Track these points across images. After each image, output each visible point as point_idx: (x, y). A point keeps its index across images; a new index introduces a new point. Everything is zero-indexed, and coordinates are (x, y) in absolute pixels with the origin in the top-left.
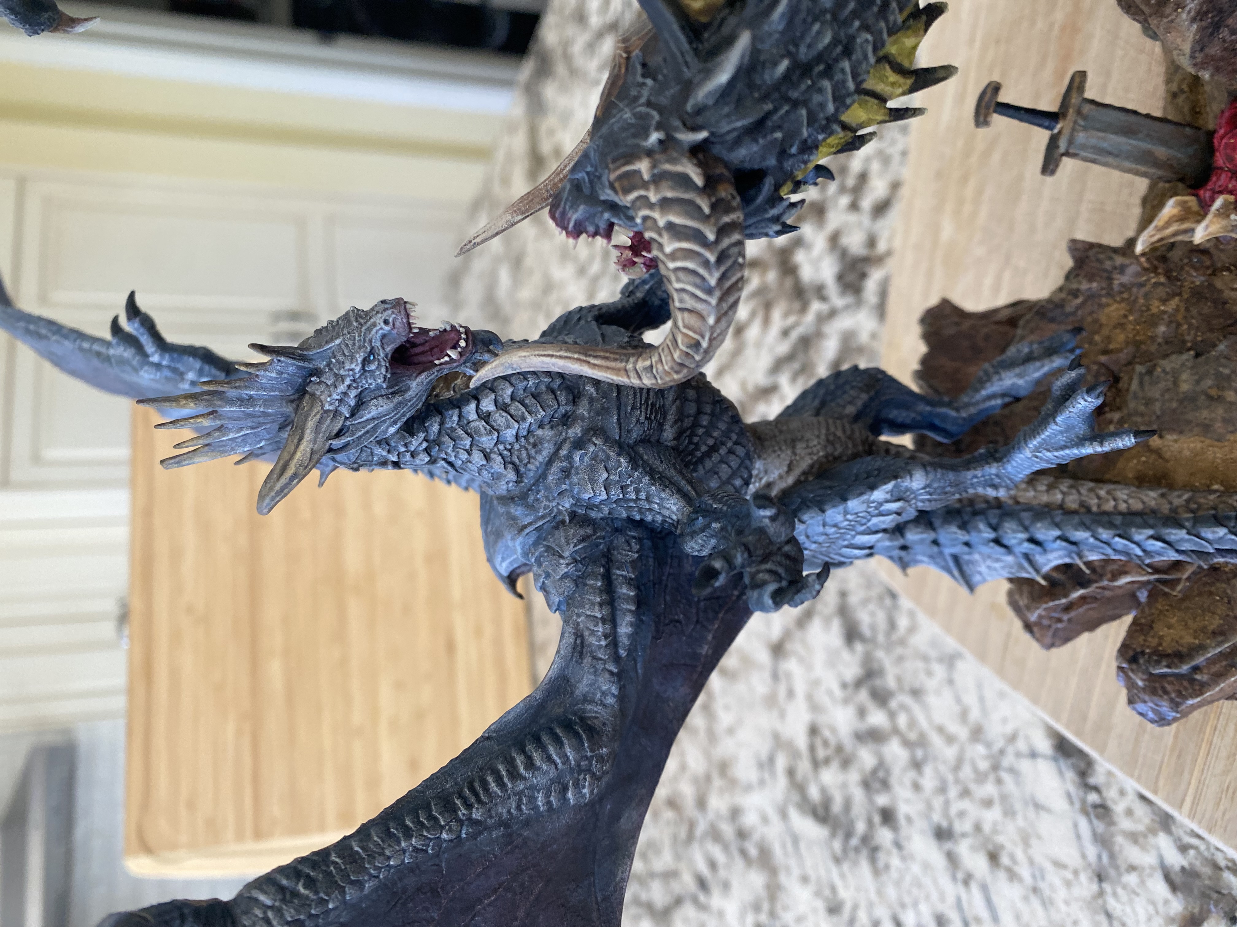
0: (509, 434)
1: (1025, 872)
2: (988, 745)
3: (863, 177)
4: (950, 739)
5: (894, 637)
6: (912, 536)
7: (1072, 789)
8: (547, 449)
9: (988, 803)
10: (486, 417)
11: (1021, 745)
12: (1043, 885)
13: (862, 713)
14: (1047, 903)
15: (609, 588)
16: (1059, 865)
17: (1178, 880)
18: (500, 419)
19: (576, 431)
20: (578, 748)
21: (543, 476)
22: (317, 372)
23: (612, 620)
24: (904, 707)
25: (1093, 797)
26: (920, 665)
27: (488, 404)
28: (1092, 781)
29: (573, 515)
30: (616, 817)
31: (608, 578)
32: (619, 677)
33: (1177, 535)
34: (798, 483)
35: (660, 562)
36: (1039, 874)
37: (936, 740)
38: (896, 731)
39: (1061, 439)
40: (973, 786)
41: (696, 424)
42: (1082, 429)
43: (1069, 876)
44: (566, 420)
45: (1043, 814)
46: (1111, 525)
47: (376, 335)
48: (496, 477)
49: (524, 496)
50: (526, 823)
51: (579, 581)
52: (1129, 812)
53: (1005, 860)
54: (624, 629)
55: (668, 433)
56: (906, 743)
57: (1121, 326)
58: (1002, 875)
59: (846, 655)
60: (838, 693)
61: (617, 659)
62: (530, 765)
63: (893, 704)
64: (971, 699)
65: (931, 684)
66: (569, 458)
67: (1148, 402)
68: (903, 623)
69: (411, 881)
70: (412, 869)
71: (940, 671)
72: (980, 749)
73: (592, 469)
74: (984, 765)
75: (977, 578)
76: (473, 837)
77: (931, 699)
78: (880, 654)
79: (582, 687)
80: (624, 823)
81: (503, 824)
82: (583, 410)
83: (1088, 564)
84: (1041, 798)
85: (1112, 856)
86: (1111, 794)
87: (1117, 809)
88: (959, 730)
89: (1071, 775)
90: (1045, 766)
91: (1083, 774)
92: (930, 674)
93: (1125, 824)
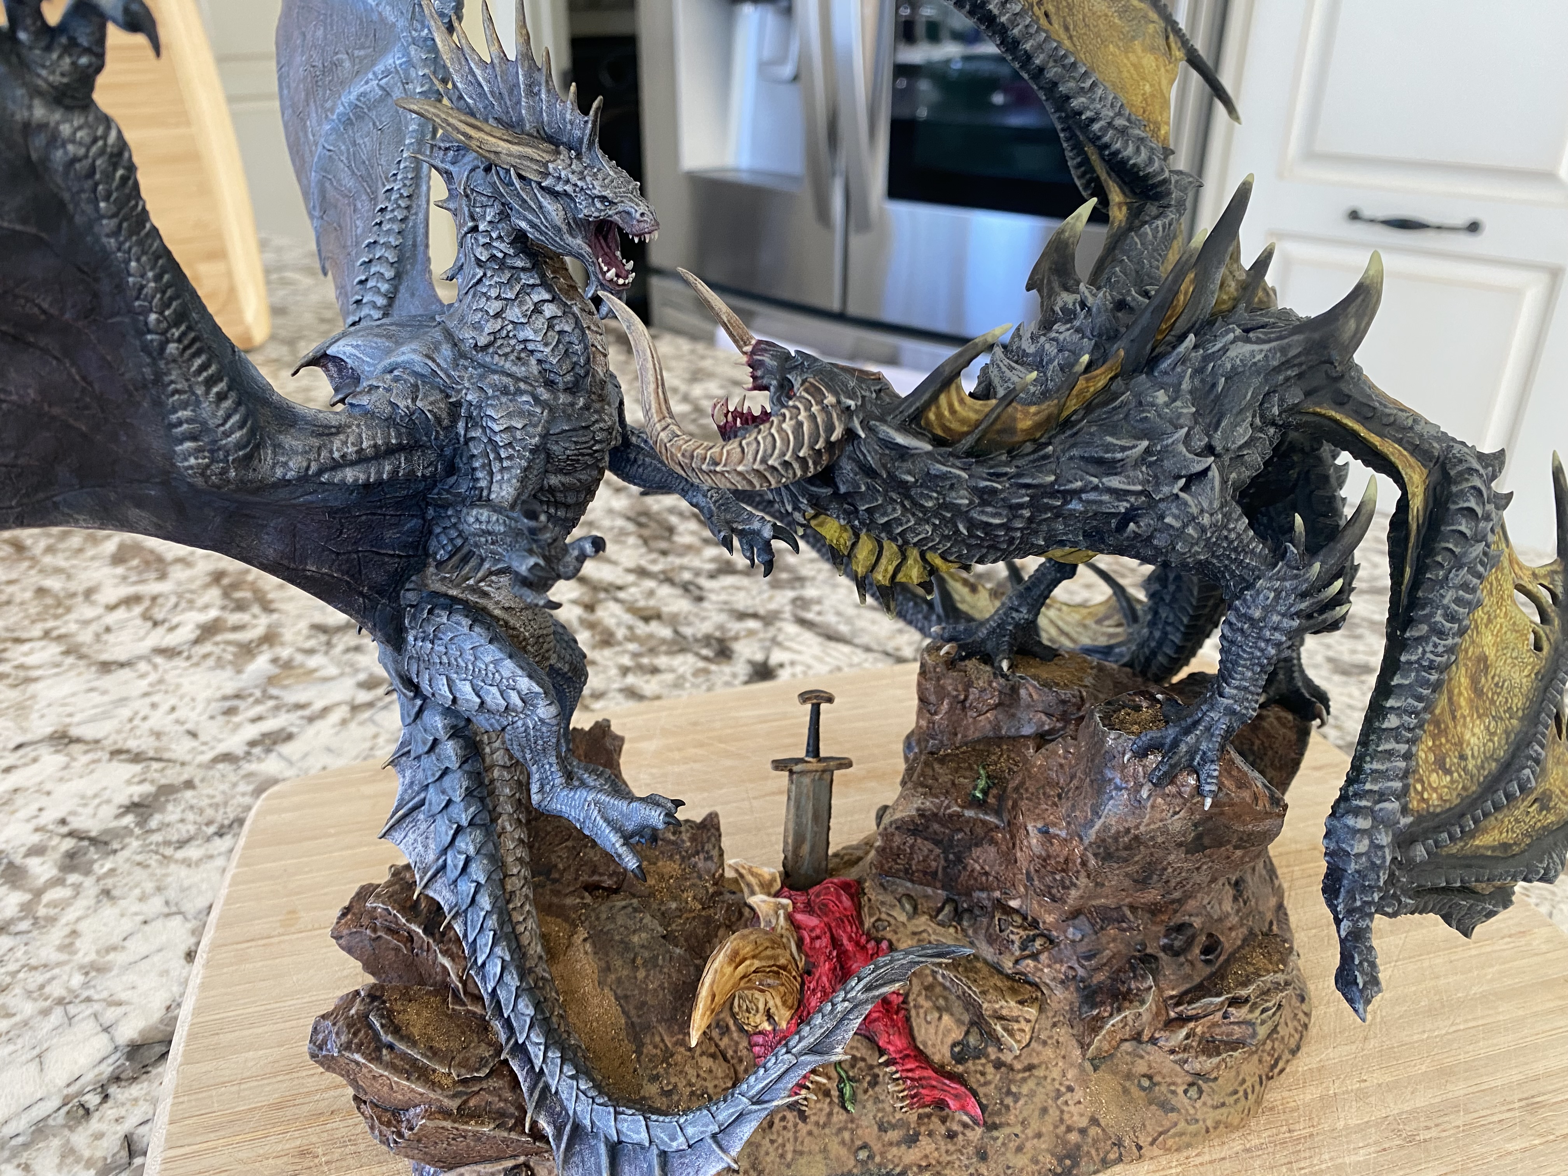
0: (527, 333)
2: (86, 985)
3: (655, 671)
4: (67, 947)
5: (169, 851)
7: (90, 1076)
8: (520, 371)
10: (537, 310)
11: (110, 1015)
13: (37, 851)
15: (390, 451)
18: (540, 322)
19: (544, 394)
20: (239, 446)
22: (579, 156)
23: (361, 459)
24: (77, 888)
25: (92, 1100)
26: (149, 886)
27: (550, 310)
28: (113, 1090)
29: (458, 404)
30: (140, 503)
31: (400, 448)
32: (304, 478)
33: (512, 981)
35: (399, 504)
37: (57, 934)
38: (38, 893)
39: (614, 815)
40: (18, 990)
41: (557, 504)
42: (630, 827)
44: (550, 384)
45: (34, 1066)
46: (501, 924)
47: (628, 206)
48: (477, 327)
49: (463, 355)
50: (158, 403)
51: (390, 421)
52: (98, 1136)
54: (350, 475)
55: (554, 480)
56: (27, 909)
59: (108, 812)
60: (49, 817)
61: (320, 472)
62: (221, 397)
63: (73, 878)
64: (136, 947)
65: (130, 904)
66: (521, 392)
67: (612, 919)
68: (192, 852)
69: (105, 286)
70: (120, 287)
71: (156, 904)
72: (77, 980)
73: (521, 414)
74: (56, 990)
75: (398, 835)
76: (146, 348)
77: (109, 911)
78: (135, 844)
79: (289, 441)
80: (134, 513)
81: (158, 379)
82: (563, 398)
83: (449, 926)
84: (50, 1059)
85: (26, 1146)
86: (110, 1111)
87: (94, 1124)
88: (86, 951)
89: (106, 1069)
90: (100, 1044)
91: (116, 1079)
92: (142, 899)
93: (80, 1138)
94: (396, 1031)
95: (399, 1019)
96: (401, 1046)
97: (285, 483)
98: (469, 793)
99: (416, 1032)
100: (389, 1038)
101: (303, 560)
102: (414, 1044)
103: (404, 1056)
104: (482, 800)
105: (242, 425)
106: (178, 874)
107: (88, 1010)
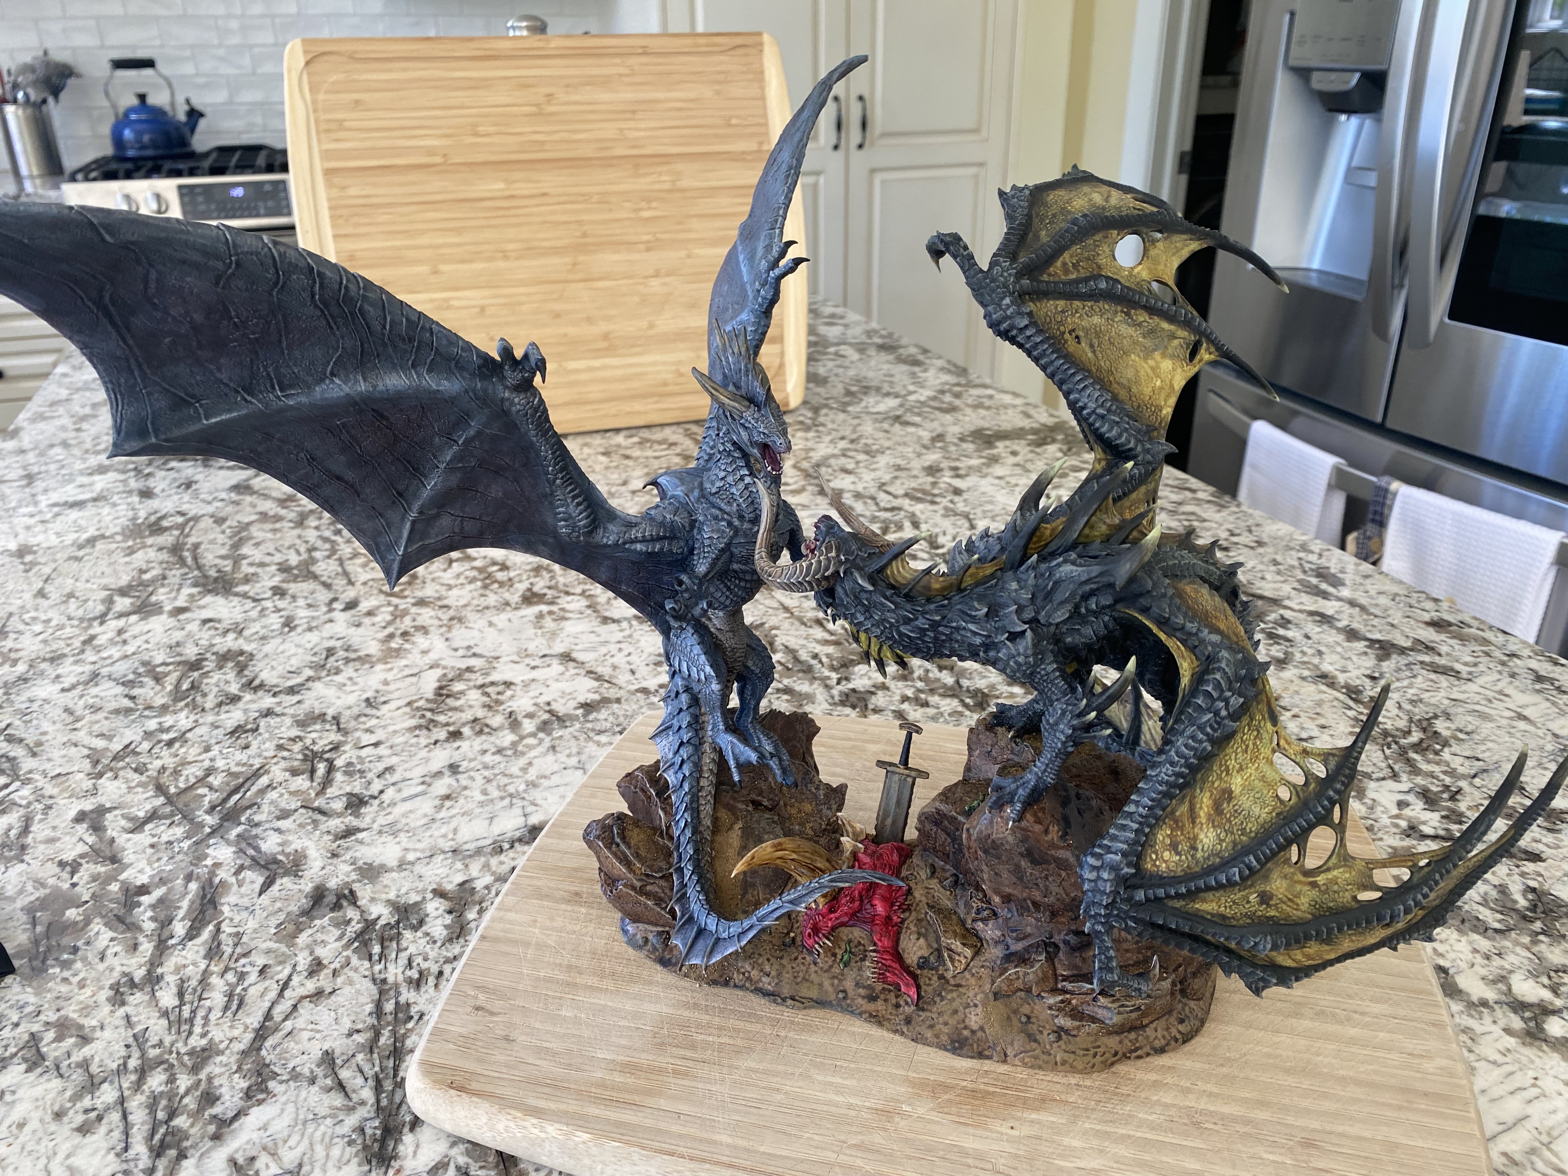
0: (734, 490)
1: (443, 814)
2: (525, 791)
4: (524, 770)
5: (591, 734)
6: (684, 698)
7: (509, 835)
8: (727, 508)
9: (485, 792)
10: (742, 479)
11: (530, 809)
12: (438, 824)
13: (530, 716)
14: (427, 826)
15: (659, 539)
16: (455, 831)
17: (467, 886)
18: (741, 486)
19: (736, 522)
20: (585, 526)
21: (714, 507)
22: (759, 410)
23: (644, 540)
24: (541, 741)
25: (506, 846)
26: (574, 750)
27: (748, 480)
28: (517, 845)
29: (695, 521)
30: (544, 544)
31: (664, 538)
32: (616, 544)
33: (688, 833)
34: (711, 633)
35: (669, 564)
36: (444, 822)
37: (522, 761)
38: (522, 738)
39: (737, 751)
40: (494, 783)
41: (740, 580)
42: (742, 759)
43: (451, 836)
44: (741, 517)
45: (487, 822)
46: (692, 802)
47: (776, 438)
48: (713, 483)
49: (703, 496)
50: (551, 503)
51: (662, 524)
52: (502, 863)
53: (448, 803)
54: (639, 547)
55: (735, 566)
56: (514, 744)
57: (800, 812)
58: (437, 802)
59: (573, 704)
60: (542, 700)
61: (624, 543)
62: (579, 504)
63: (541, 735)
64: (555, 780)
65: (562, 757)
66: (723, 519)
67: (758, 822)
68: (603, 739)
69: (533, 455)
70: (538, 456)
71: (573, 761)
72: (522, 787)
73: (718, 531)
74: (511, 789)
75: (658, 740)
76: (548, 480)
77: (550, 757)
78: (577, 726)
79: (611, 527)
80: (541, 548)
81: (552, 494)
82: (746, 525)
83: (669, 797)
84: (496, 820)
85: (470, 856)
86: (511, 854)
87: (502, 857)
88: (532, 775)
89: (518, 834)
90: (520, 821)
91: (520, 840)
92: (569, 756)
93: (494, 861)
94: (623, 838)
95: (627, 833)
96: (623, 847)
97: (606, 546)
98: (690, 725)
99: (633, 843)
100: (618, 840)
101: (620, 583)
102: (629, 847)
103: (623, 853)
104: (696, 731)
105: (587, 517)
106: (591, 748)
107: (520, 803)
